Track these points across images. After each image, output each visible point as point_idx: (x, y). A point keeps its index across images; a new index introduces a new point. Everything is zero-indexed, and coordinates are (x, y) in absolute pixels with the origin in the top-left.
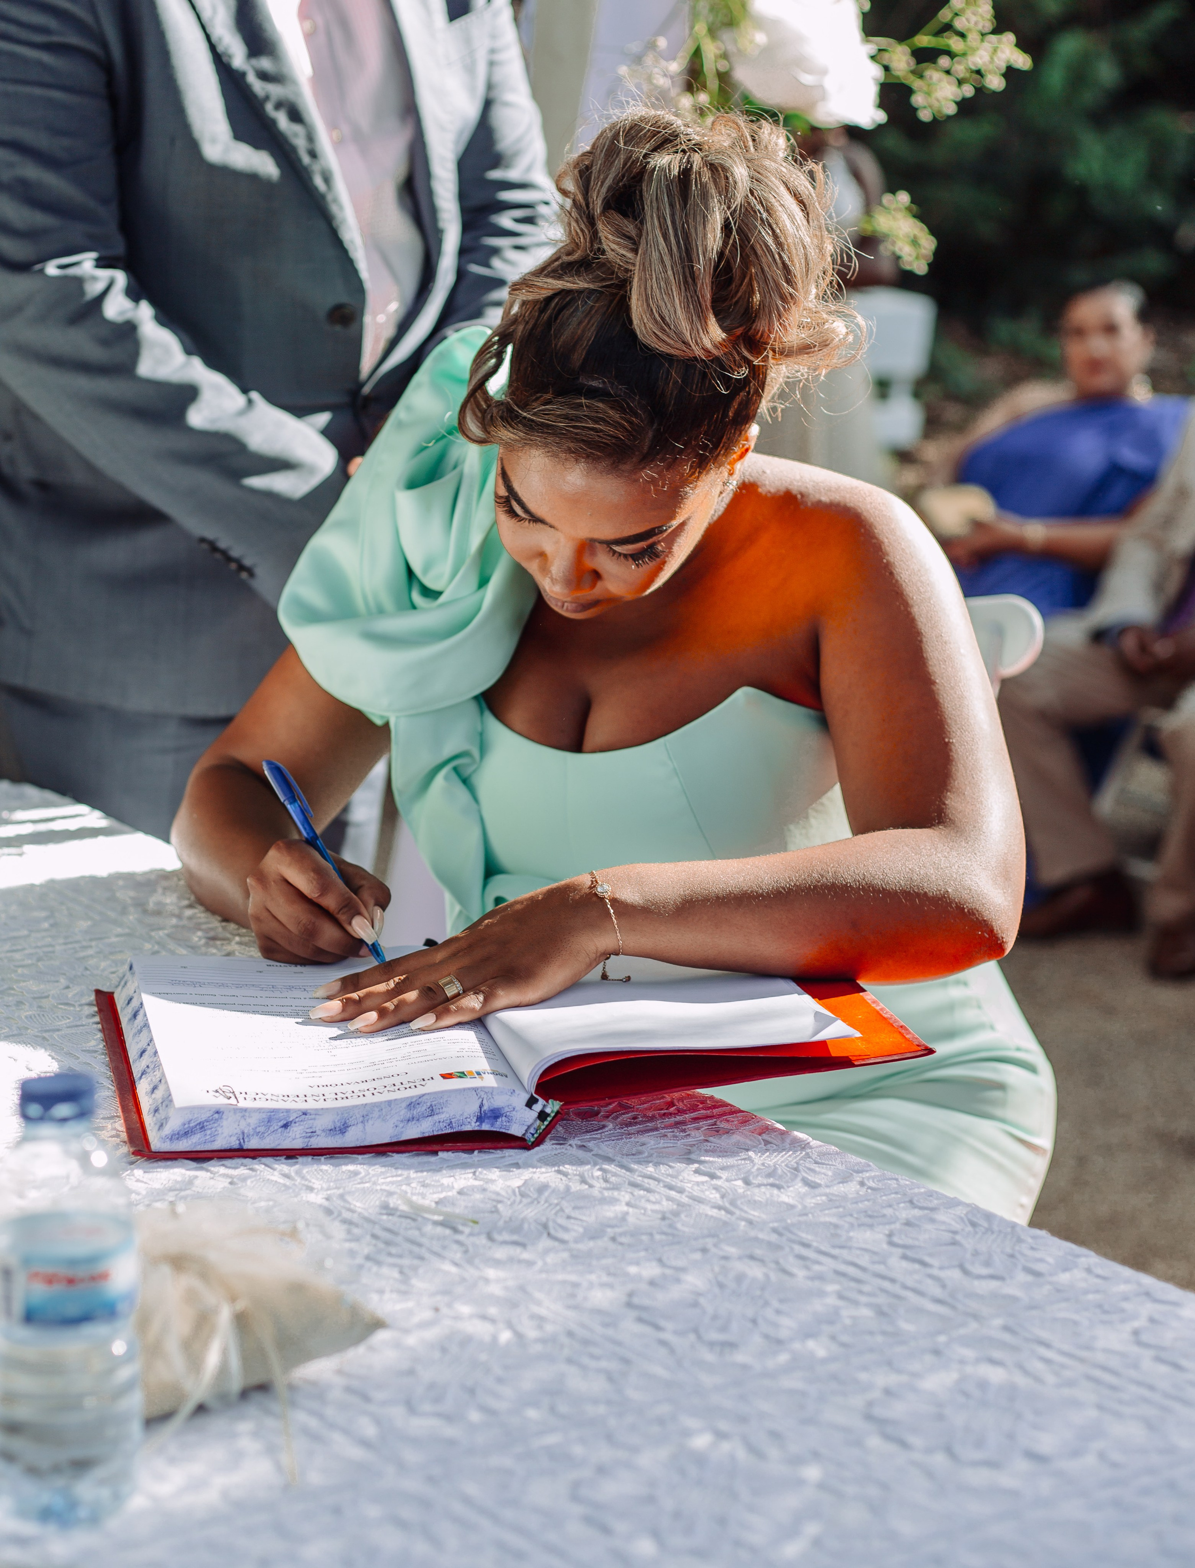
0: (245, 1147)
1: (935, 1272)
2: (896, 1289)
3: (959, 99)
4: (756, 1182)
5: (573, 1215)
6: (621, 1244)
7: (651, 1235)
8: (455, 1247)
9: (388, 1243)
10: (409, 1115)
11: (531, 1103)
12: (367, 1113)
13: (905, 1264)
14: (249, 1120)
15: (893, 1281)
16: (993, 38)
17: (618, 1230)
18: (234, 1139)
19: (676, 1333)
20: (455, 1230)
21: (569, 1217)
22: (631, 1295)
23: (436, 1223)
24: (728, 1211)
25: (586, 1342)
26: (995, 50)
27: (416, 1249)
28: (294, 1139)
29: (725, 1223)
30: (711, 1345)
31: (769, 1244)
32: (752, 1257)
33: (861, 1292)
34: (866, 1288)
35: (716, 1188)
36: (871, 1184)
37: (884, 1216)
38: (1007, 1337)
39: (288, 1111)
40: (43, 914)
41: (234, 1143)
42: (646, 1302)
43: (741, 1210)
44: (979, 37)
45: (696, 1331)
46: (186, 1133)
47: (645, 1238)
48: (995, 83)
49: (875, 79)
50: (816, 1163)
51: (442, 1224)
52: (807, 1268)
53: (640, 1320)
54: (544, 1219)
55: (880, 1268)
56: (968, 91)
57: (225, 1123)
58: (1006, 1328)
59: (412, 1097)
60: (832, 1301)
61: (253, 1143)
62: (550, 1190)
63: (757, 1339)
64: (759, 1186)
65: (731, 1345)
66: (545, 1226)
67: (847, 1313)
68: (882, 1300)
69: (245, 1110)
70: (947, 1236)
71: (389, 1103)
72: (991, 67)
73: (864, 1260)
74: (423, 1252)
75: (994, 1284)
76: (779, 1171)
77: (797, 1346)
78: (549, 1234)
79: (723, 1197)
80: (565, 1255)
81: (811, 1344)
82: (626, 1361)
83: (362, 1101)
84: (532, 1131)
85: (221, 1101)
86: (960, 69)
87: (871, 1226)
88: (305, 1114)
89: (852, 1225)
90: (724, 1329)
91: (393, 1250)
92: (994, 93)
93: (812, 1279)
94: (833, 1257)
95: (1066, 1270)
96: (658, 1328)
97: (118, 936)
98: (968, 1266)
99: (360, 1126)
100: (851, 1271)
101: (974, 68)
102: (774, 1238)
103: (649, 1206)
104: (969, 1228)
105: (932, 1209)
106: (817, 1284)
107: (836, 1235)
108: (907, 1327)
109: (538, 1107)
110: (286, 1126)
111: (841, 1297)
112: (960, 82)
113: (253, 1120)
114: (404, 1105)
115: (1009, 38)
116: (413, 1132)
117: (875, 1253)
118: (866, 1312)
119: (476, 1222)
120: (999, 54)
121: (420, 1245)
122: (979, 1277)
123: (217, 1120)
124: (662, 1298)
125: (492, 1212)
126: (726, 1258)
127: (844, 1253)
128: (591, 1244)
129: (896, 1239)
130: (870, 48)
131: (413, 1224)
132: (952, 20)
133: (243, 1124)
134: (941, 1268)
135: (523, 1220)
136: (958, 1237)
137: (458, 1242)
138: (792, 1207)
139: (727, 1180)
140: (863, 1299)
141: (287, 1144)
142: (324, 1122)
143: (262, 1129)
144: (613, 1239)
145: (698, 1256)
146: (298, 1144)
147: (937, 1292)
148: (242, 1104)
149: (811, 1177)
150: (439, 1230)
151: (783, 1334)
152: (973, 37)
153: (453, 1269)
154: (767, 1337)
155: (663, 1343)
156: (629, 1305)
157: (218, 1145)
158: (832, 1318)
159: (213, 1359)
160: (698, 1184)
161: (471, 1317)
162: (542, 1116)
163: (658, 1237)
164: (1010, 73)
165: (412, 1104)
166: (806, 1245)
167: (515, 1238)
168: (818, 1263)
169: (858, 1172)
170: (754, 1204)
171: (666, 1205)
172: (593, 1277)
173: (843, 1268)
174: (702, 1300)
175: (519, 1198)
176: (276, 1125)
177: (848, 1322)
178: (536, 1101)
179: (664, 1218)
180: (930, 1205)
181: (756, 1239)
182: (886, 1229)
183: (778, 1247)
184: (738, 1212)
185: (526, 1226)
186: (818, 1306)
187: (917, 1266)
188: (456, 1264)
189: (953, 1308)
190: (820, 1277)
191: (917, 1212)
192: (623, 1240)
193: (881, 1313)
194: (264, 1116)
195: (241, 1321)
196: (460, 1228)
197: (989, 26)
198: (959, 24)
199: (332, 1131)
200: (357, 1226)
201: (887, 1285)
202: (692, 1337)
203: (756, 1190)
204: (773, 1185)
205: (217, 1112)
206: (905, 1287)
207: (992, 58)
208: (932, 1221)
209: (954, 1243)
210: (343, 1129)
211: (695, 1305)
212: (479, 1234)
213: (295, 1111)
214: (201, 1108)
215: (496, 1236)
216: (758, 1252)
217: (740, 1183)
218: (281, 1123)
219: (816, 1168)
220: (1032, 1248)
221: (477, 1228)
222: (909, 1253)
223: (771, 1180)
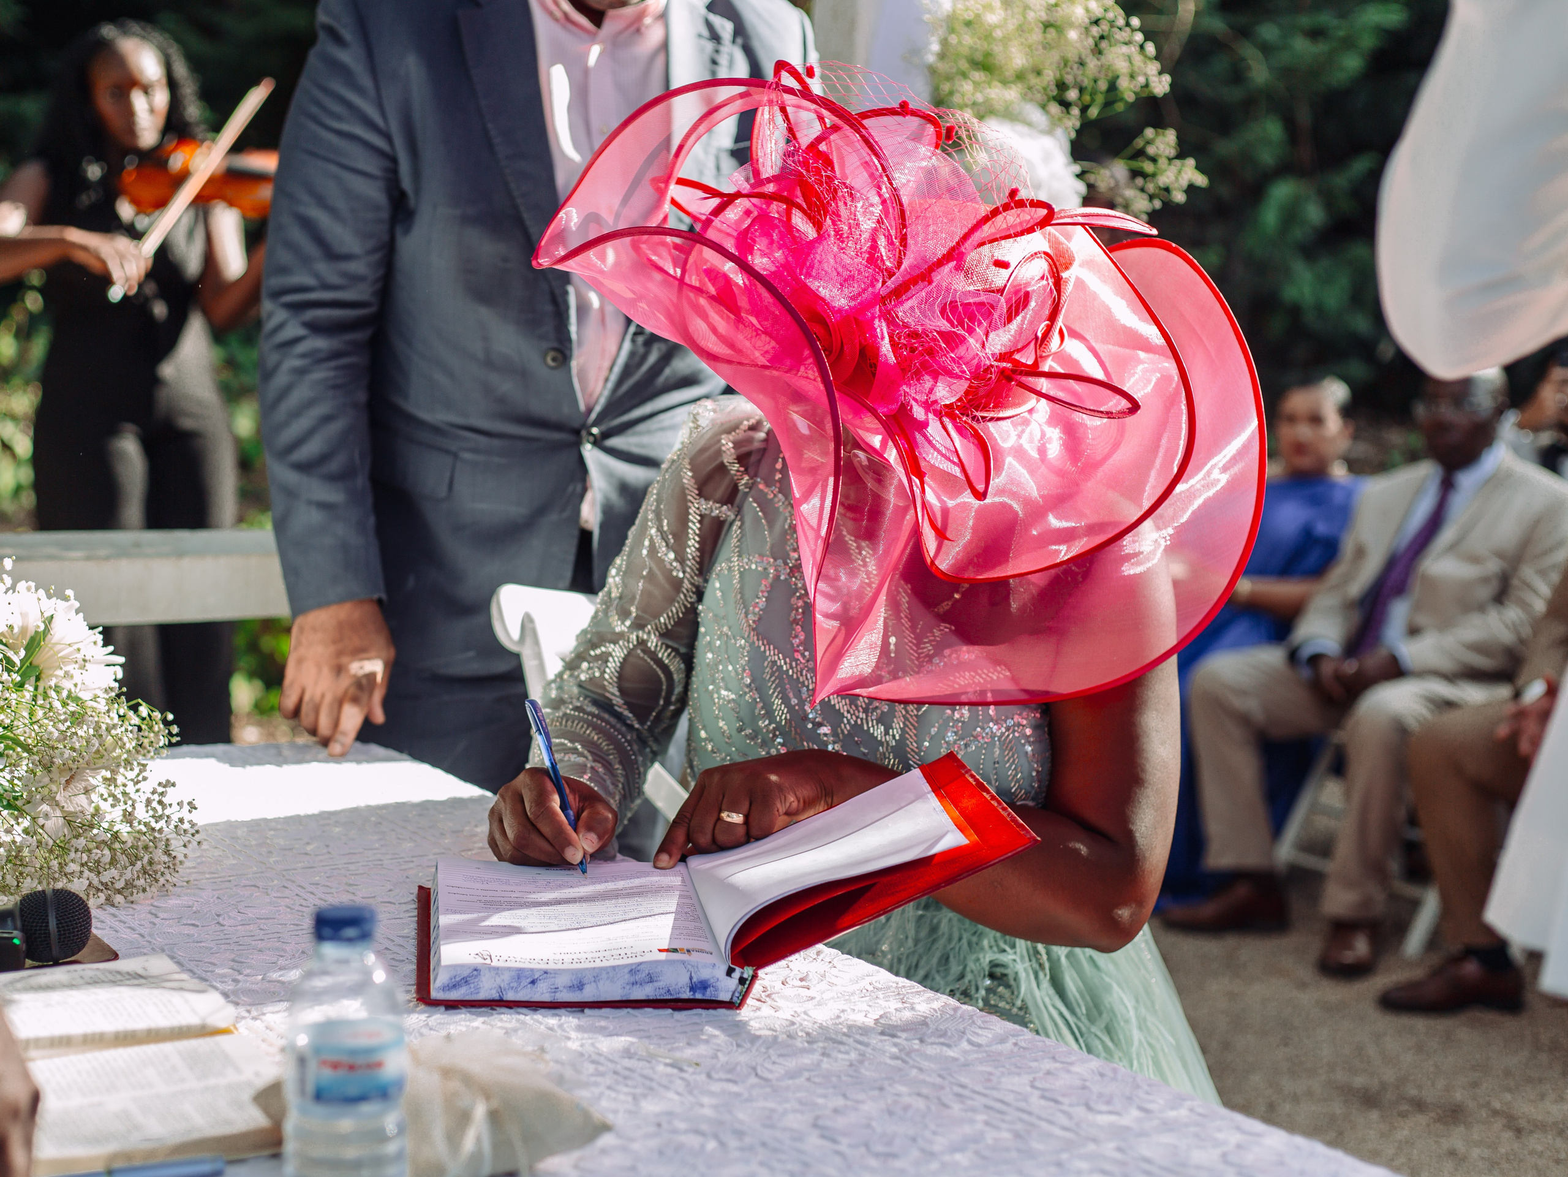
0: (505, 998)
1: (1065, 1108)
2: (1033, 1120)
3: (1150, 210)
4: (930, 1041)
5: (777, 1060)
6: (814, 1083)
7: (839, 1077)
8: (679, 1082)
9: (626, 1078)
10: (632, 979)
11: (730, 972)
12: (598, 974)
13: (1043, 1102)
14: (502, 977)
15: (1030, 1113)
16: (1178, 162)
17: (813, 1073)
18: (494, 992)
19: (850, 1146)
20: (681, 1070)
21: (774, 1063)
22: (817, 1118)
23: (666, 1065)
24: (904, 1061)
25: (775, 1150)
26: (1180, 172)
27: (648, 1083)
28: (541, 993)
29: (900, 1070)
30: (877, 1155)
31: (934, 1085)
32: (919, 1094)
33: (1003, 1121)
34: (1007, 1118)
35: (895, 1045)
36: (1023, 1044)
37: (1030, 1067)
38: (1118, 1156)
39: (532, 970)
40: (376, 837)
41: (495, 995)
42: (828, 1123)
43: (914, 1060)
44: (1166, 161)
45: (867, 1145)
46: (455, 986)
47: (834, 1079)
48: (1179, 197)
49: (1077, 193)
50: (980, 1028)
51: (672, 1065)
52: (963, 1103)
53: (823, 1137)
54: (754, 1064)
55: (1023, 1105)
56: (1158, 204)
57: (483, 979)
58: (1119, 1149)
59: (632, 964)
60: (979, 1126)
61: (510, 996)
62: (761, 1041)
63: (915, 1153)
64: (932, 1044)
65: (894, 1156)
66: (754, 1069)
67: (990, 1136)
68: (1019, 1127)
69: (497, 969)
70: (1078, 1083)
71: (614, 968)
72: (1176, 185)
73: (1010, 1098)
74: (654, 1085)
75: (1113, 1118)
76: (949, 1034)
77: (947, 1158)
78: (757, 1075)
79: (901, 1051)
80: (768, 1090)
81: (958, 1157)
82: (806, 1165)
83: (592, 965)
84: (737, 994)
85: (479, 960)
86: (1151, 187)
87: (1019, 1074)
88: (546, 973)
89: (1003, 1074)
90: (889, 1143)
91: (630, 1082)
92: (1178, 205)
93: (966, 1111)
94: (985, 1095)
95: (1172, 1109)
96: (834, 1141)
97: (435, 854)
98: (1092, 1104)
99: (593, 984)
100: (998, 1106)
101: (1162, 186)
102: (938, 1080)
103: (841, 1056)
104: (1097, 1078)
105: (1071, 1064)
106: (970, 1114)
107: (989, 1080)
108: (1037, 1146)
109: (737, 974)
110: (533, 982)
111: (987, 1123)
112: (1151, 198)
113: (506, 977)
114: (626, 970)
115: (1191, 162)
116: (638, 994)
117: (1019, 1093)
118: (1006, 1135)
119: (697, 1064)
120: (1183, 174)
121: (651, 1080)
122: (1100, 1112)
123: (476, 976)
124: (841, 1122)
125: (712, 1058)
126: (898, 1095)
127: (994, 1093)
128: (790, 1082)
129: (1037, 1084)
130: (1077, 168)
131: (647, 1065)
132: (1144, 147)
133: (498, 980)
134: (1071, 1105)
135: (737, 1064)
136: (1087, 1084)
137: (682, 1079)
138: (956, 1059)
139: (906, 1039)
140: (1004, 1126)
141: (537, 998)
142: (562, 981)
143: (515, 985)
144: (808, 1079)
145: (876, 1093)
146: (547, 998)
147: (1065, 1122)
148: (495, 963)
149: (974, 1039)
150: (669, 1070)
151: (937, 1148)
152: (1162, 162)
153: (676, 1097)
154: (923, 1151)
155: (838, 1153)
156: (815, 1126)
157: (482, 995)
158: (977, 1139)
159: (469, 1144)
160: (881, 1041)
161: (686, 1132)
162: (742, 981)
163: (844, 1078)
164: (1191, 189)
165: (634, 970)
166: (963, 1086)
167: (729, 1076)
168: (972, 1099)
169: (1013, 1036)
170: (928, 1058)
171: (853, 1055)
172: (788, 1106)
173: (992, 1103)
174: (874, 1124)
175: (735, 1048)
176: (525, 982)
177: (990, 1142)
178: (733, 970)
179: (851, 1065)
180: (1069, 1060)
181: (924, 1082)
182: (1031, 1077)
183: (942, 1088)
184: (911, 1062)
185: (739, 1068)
186: (967, 1129)
187: (1052, 1104)
188: (679, 1094)
189: (1076, 1133)
190: (973, 1110)
191: (1058, 1065)
192: (817, 1080)
193: (1017, 1135)
194: (514, 973)
195: (494, 1118)
196: (685, 1068)
197: (1172, 152)
198: (1151, 150)
199: (571, 988)
200: (602, 1065)
201: (1025, 1116)
202: (863, 1150)
203: (929, 1047)
204: (943, 1044)
205: (476, 970)
206: (1039, 1118)
207: (1177, 178)
208: (1068, 1071)
209: (1084, 1088)
210: (580, 986)
211: (868, 1126)
212: (700, 1073)
213: (539, 970)
214: (462, 966)
215: (714, 1075)
216: (925, 1091)
217: (917, 1042)
218: (529, 980)
219: (980, 1032)
220: (1148, 1093)
221: (699, 1069)
222: (1046, 1094)
223: (942, 1040)
